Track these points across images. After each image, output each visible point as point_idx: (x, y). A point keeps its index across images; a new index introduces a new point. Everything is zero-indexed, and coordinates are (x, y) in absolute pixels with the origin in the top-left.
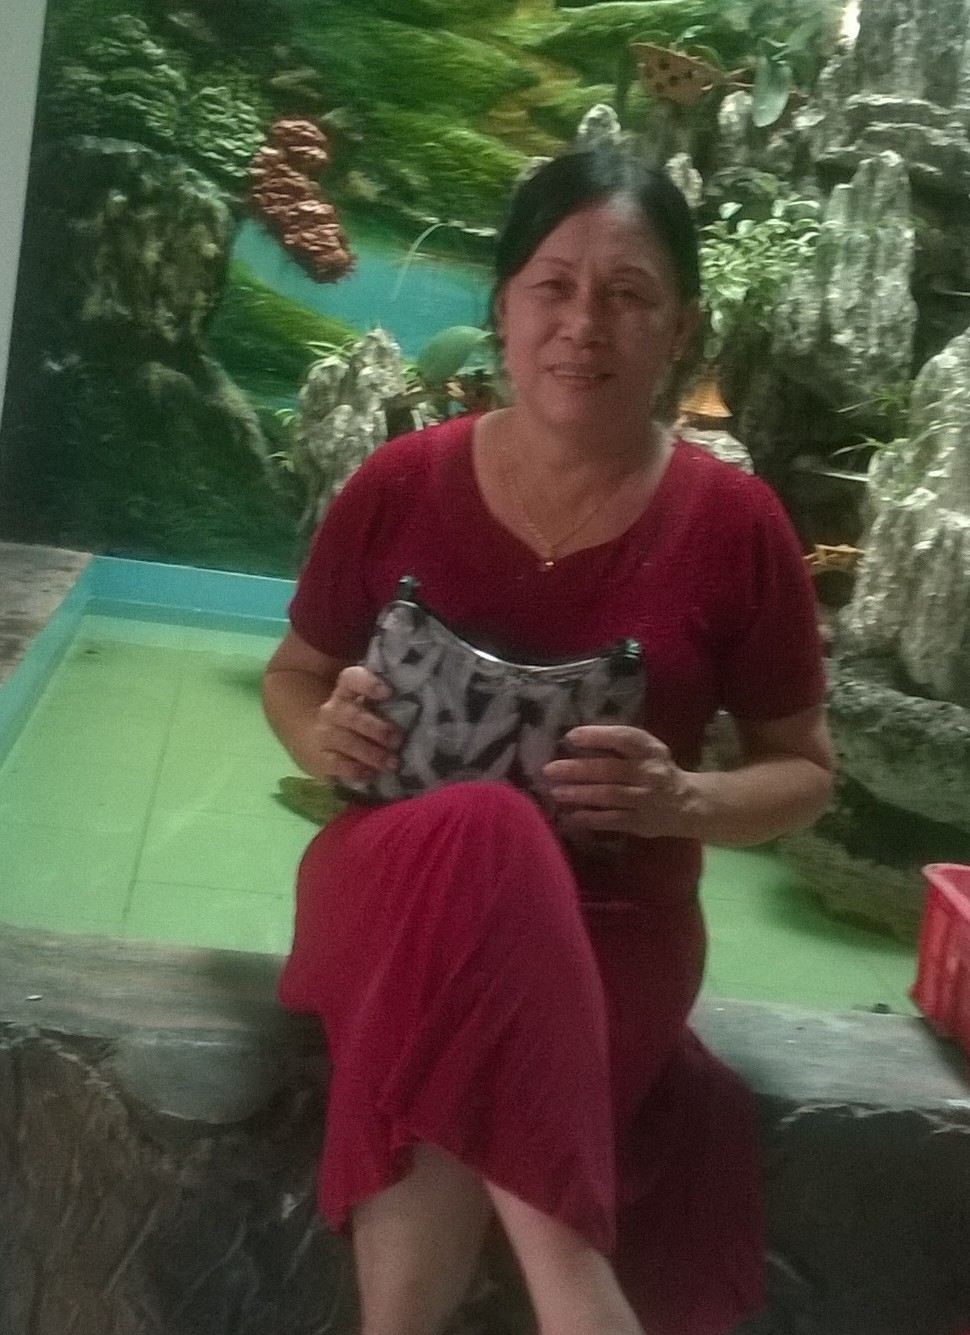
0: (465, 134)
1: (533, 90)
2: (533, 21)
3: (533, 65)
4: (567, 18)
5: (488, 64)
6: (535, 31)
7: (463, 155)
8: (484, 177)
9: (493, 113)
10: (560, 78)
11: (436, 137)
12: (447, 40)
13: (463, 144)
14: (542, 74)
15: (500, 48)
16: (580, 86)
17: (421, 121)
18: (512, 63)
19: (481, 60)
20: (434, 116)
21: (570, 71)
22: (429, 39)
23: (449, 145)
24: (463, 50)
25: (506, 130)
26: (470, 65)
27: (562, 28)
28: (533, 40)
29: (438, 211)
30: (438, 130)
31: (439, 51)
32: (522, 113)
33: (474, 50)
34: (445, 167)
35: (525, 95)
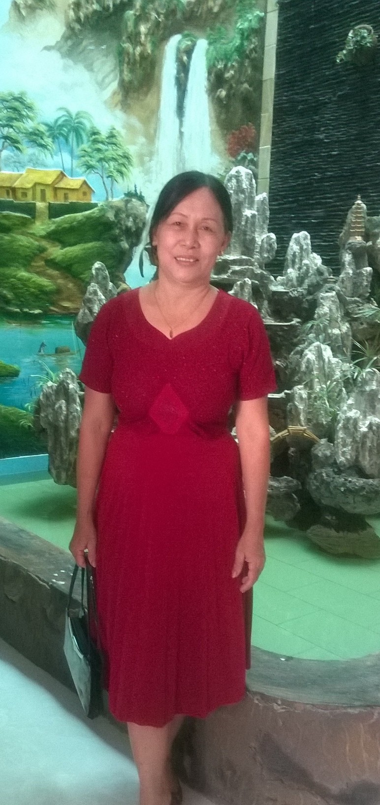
0: (23, 274)
1: (45, 253)
2: (42, 225)
3: (44, 243)
4: (54, 223)
5: (28, 245)
6: (43, 229)
7: (24, 282)
8: (33, 290)
9: (33, 264)
10: (54, 247)
11: (14, 277)
12: (13, 237)
13: (24, 278)
14: (48, 246)
15: (32, 238)
16: (61, 249)
17: (8, 271)
18: (36, 243)
19: (26, 243)
20: (12, 268)
21: (57, 244)
22: (6, 238)
23: (19, 279)
24: (20, 240)
25: (38, 270)
26: (23, 246)
27: (53, 227)
28: (43, 233)
29: (18, 306)
30: (14, 274)
31: (11, 242)
32: (43, 263)
33: (23, 240)
34: (19, 288)
35: (43, 255)
